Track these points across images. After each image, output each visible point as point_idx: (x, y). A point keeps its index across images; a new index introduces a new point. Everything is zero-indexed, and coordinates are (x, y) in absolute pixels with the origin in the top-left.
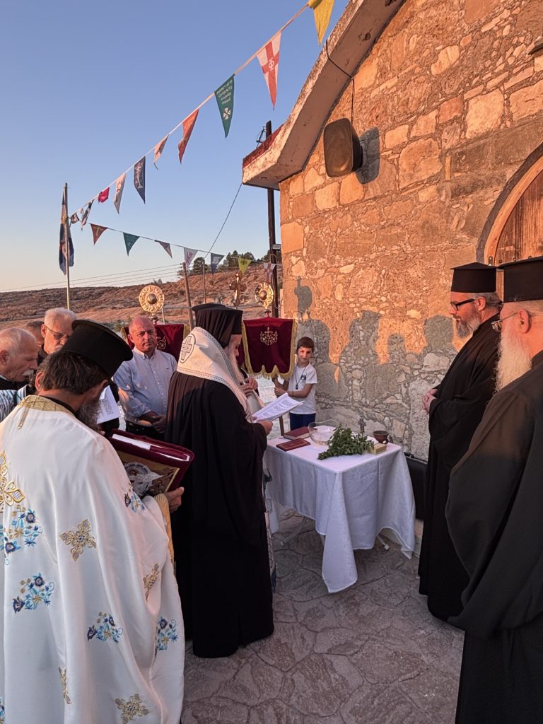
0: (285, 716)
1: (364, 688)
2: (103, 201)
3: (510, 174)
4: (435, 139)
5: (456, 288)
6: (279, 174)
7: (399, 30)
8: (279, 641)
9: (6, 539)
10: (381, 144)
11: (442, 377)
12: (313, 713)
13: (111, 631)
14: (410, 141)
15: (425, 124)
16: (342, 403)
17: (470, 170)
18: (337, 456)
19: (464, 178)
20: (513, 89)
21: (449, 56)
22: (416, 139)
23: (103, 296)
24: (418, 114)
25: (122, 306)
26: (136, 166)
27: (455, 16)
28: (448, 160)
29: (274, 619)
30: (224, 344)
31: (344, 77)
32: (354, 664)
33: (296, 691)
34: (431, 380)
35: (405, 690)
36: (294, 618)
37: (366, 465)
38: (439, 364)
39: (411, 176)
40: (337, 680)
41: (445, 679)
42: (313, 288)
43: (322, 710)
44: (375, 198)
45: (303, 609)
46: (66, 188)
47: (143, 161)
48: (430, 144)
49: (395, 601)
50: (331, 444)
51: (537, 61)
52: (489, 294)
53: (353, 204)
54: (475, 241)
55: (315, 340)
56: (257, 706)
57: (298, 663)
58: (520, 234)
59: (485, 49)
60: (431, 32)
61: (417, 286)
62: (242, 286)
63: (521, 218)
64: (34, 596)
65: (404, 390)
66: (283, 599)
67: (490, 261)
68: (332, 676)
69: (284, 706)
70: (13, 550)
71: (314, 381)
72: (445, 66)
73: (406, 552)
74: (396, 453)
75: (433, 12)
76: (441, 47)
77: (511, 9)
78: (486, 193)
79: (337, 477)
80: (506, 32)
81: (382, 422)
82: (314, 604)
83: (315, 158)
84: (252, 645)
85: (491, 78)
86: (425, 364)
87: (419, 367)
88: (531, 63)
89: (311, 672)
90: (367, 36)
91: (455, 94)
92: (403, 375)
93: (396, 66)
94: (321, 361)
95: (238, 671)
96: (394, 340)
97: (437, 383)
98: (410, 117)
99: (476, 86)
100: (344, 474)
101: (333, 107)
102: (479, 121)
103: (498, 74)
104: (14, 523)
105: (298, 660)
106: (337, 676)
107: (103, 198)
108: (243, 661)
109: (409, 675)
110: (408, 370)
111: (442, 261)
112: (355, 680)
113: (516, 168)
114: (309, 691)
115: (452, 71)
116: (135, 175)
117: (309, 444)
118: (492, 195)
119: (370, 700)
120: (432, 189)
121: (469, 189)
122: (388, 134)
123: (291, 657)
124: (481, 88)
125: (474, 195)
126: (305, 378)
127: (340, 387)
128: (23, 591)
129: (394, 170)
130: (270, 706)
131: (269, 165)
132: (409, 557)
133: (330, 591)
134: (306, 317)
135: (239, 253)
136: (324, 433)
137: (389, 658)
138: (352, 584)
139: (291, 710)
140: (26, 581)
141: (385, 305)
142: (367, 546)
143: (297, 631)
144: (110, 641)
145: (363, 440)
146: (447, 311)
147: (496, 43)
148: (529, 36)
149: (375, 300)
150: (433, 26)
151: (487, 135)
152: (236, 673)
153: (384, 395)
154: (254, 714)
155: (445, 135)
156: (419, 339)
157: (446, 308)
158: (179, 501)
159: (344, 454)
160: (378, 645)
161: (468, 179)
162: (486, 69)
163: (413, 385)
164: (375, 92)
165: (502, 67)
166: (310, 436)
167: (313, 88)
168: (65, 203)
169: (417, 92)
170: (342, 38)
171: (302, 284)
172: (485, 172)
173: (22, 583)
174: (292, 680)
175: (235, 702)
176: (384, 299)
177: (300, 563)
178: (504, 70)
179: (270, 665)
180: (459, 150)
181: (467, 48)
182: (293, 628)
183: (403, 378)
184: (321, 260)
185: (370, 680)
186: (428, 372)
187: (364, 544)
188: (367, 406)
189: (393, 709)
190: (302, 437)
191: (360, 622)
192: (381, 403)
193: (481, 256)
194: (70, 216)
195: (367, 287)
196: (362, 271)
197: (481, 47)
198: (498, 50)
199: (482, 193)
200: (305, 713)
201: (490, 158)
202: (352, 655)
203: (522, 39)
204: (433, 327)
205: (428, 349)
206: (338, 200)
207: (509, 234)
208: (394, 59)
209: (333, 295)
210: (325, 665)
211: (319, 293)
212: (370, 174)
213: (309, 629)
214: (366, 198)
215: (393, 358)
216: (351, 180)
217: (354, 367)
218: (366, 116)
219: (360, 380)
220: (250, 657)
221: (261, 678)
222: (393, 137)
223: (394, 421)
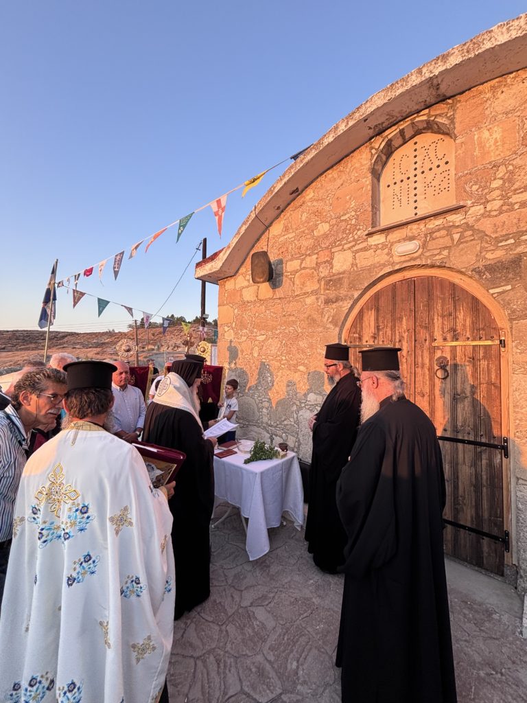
0: (222, 661)
1: (277, 628)
2: (88, 276)
3: (356, 295)
4: (315, 270)
5: (327, 357)
6: (219, 275)
7: (296, 208)
8: (215, 601)
9: (64, 529)
10: (284, 268)
11: (319, 409)
12: (243, 655)
13: (136, 589)
14: (301, 269)
15: (310, 261)
16: (255, 424)
17: (335, 290)
18: (256, 460)
19: (332, 294)
20: (357, 252)
21: (324, 228)
22: (304, 268)
23: (66, 338)
24: (306, 255)
25: (81, 347)
26: (117, 256)
27: (327, 208)
28: (323, 283)
29: (211, 585)
30: (190, 385)
31: (264, 227)
32: (269, 612)
33: (230, 639)
34: (311, 410)
35: (303, 626)
36: (225, 582)
37: (275, 467)
38: (317, 400)
39: (301, 289)
40: (258, 626)
41: (329, 613)
42: (239, 348)
43: (249, 650)
44: (280, 298)
45: (231, 574)
46: (57, 262)
47: (123, 253)
48: (313, 273)
49: (292, 561)
50: (252, 453)
51: (369, 239)
52: (345, 362)
53: (266, 300)
54: (337, 329)
55: (238, 381)
56: (201, 656)
57: (230, 617)
58: (361, 328)
59: (343, 228)
60: (314, 213)
61: (303, 352)
62: (191, 343)
63: (362, 319)
64: (83, 571)
65: (295, 416)
66: (216, 568)
67: (345, 341)
68: (255, 623)
69: (222, 653)
70: (68, 538)
71: (236, 409)
72: (322, 233)
73: (298, 526)
74: (293, 458)
75: (315, 203)
76: (319, 222)
77: (356, 212)
78: (343, 303)
79: (257, 476)
80: (353, 222)
81: (281, 437)
82: (239, 569)
83: (242, 270)
84: (195, 609)
85: (346, 244)
86: (308, 399)
87: (304, 401)
88: (366, 240)
89: (240, 622)
90: (278, 208)
91: (327, 248)
92: (295, 406)
93: (294, 227)
94: (242, 395)
95: (185, 630)
96: (290, 384)
97: (316, 412)
98: (302, 256)
99: (338, 246)
100: (262, 473)
101: (256, 242)
102: (340, 264)
103: (350, 242)
104: (69, 517)
105: (229, 614)
106: (258, 623)
107: (88, 273)
108: (189, 621)
109: (305, 615)
110: (298, 403)
111: (319, 339)
112: (270, 624)
113: (360, 292)
114: (240, 637)
115: (326, 236)
116: (115, 262)
117: (236, 453)
118: (346, 305)
119: (282, 637)
120: (313, 298)
121: (334, 300)
122: (289, 263)
123: (224, 613)
124: (341, 247)
125: (337, 304)
126: (230, 406)
127: (254, 413)
128: (75, 569)
129: (292, 284)
130: (211, 655)
131: (215, 270)
132: (299, 529)
133: (251, 559)
134: (233, 365)
135: (175, 316)
136: (246, 446)
137: (292, 603)
138: (266, 553)
139: (227, 655)
140: (77, 561)
141: (284, 362)
142: (276, 524)
143: (228, 592)
144: (133, 598)
145: (272, 449)
146: (323, 369)
147: (348, 227)
148: (365, 227)
149: (278, 358)
150: (316, 211)
151: (344, 273)
152: (184, 633)
153: (283, 419)
154: (199, 663)
155: (321, 269)
156: (304, 385)
157: (321, 367)
158: (173, 492)
159: (260, 459)
160: (284, 595)
161: (334, 295)
162: (343, 238)
163: (301, 413)
164: (282, 239)
165: (351, 239)
166: (238, 447)
167: (246, 230)
168: (54, 272)
169: (306, 243)
170: (265, 206)
171: (233, 345)
172: (343, 292)
173: (75, 563)
174: (227, 631)
175: (184, 656)
176: (284, 358)
177: (226, 540)
178: (353, 241)
179: (210, 622)
180: (329, 278)
181: (333, 225)
182: (225, 590)
183: (295, 408)
184: (245, 331)
185: (281, 622)
186: (310, 405)
187: (274, 523)
188: (271, 426)
189: (297, 641)
190: (231, 448)
191: (271, 579)
192: (281, 424)
193: (340, 338)
194: (57, 281)
195: (274, 350)
196: (270, 340)
197: (341, 227)
198: (350, 230)
199: (341, 303)
200: (237, 655)
201: (346, 284)
202: (267, 605)
203: (361, 227)
204: (314, 377)
205: (310, 391)
206: (257, 296)
207: (356, 328)
208: (293, 223)
209: (251, 353)
210: (249, 616)
211: (242, 351)
212: (277, 284)
213: (236, 589)
214: (274, 297)
215: (289, 395)
216: (265, 287)
217: (264, 400)
218: (276, 251)
219: (267, 409)
220: (195, 618)
221: (203, 633)
222: (291, 266)
223: (289, 436)
